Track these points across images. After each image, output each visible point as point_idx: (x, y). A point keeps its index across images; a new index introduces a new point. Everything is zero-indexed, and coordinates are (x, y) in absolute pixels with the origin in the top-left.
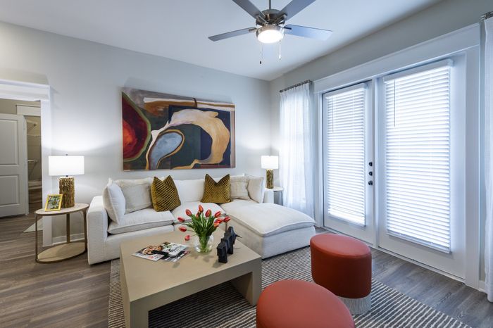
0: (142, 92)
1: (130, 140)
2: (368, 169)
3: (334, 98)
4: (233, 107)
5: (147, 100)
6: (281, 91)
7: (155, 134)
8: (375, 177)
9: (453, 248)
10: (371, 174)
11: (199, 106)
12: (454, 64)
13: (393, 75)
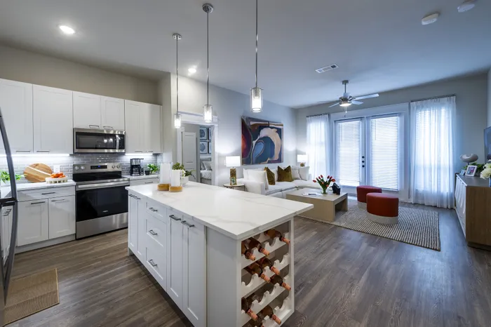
0: (250, 118)
1: (245, 146)
2: (361, 159)
3: (343, 125)
4: (282, 125)
5: (252, 123)
6: (307, 117)
7: (254, 142)
8: (365, 163)
9: (399, 189)
10: (363, 162)
11: (270, 126)
12: (399, 116)
13: (374, 117)
